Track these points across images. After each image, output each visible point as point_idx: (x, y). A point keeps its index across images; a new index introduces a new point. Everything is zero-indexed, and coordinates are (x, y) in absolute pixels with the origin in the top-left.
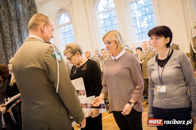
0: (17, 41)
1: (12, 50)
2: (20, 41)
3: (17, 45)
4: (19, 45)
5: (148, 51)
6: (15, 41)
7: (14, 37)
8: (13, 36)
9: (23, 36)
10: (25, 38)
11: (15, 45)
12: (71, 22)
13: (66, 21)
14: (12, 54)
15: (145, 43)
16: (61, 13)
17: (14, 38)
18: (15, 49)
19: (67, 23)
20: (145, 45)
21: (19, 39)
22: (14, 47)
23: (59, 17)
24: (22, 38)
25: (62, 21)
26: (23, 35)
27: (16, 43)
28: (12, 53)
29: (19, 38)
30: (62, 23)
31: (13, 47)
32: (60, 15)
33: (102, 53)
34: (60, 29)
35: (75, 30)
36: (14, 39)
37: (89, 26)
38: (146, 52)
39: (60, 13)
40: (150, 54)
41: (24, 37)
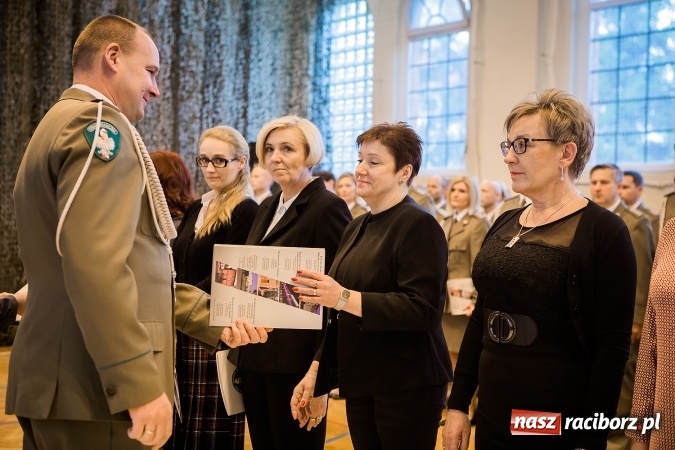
0: (227, 65)
1: (204, 98)
2: (240, 67)
3: (226, 83)
4: (231, 86)
6: (220, 67)
7: (221, 47)
8: (219, 41)
9: (254, 51)
10: (260, 60)
11: (219, 80)
14: (198, 115)
17: (218, 50)
18: (216, 97)
21: (236, 59)
22: (211, 88)
24: (252, 57)
26: (259, 44)
27: (224, 73)
28: (201, 110)
29: (237, 55)
30: (424, 24)
31: (208, 86)
33: (595, 183)
34: (411, 45)
35: (476, 63)
36: (219, 56)
37: (543, 55)
41: (260, 56)
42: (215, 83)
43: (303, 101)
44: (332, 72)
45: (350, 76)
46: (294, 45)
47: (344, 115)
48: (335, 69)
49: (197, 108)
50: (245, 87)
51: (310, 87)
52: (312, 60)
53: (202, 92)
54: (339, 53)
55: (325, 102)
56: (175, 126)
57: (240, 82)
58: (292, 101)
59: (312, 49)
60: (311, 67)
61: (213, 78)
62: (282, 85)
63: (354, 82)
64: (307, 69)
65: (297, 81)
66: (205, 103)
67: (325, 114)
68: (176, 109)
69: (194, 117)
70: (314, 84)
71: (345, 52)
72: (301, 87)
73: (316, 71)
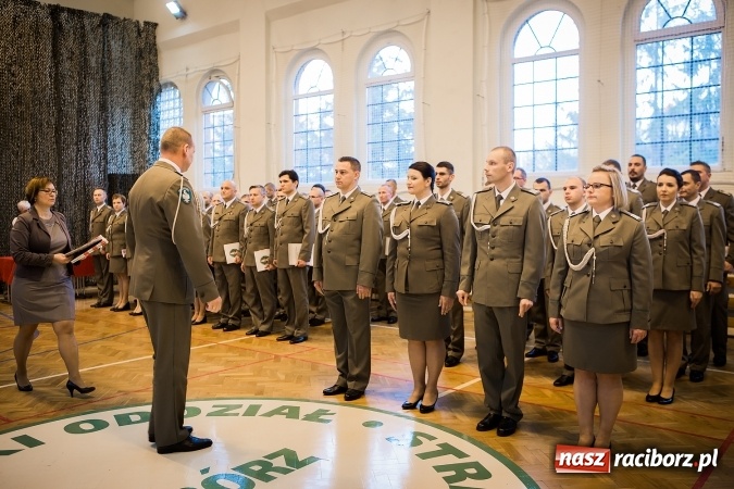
12: (230, 105)
16: (213, 79)
23: (206, 87)
25: (211, 100)
30: (211, 105)
32: (208, 84)
39: (210, 78)
42: (85, 139)
43: (143, 149)
46: (136, 115)
49: (74, 155)
50: (105, 141)
51: (147, 140)
52: (147, 125)
53: (76, 144)
54: (165, 120)
56: (59, 165)
57: (101, 137)
58: (135, 149)
59: (147, 118)
60: (147, 128)
61: (83, 137)
62: (129, 139)
64: (145, 130)
65: (138, 137)
66: (78, 151)
68: (59, 155)
69: (72, 160)
70: (149, 138)
72: (141, 141)
73: (150, 130)
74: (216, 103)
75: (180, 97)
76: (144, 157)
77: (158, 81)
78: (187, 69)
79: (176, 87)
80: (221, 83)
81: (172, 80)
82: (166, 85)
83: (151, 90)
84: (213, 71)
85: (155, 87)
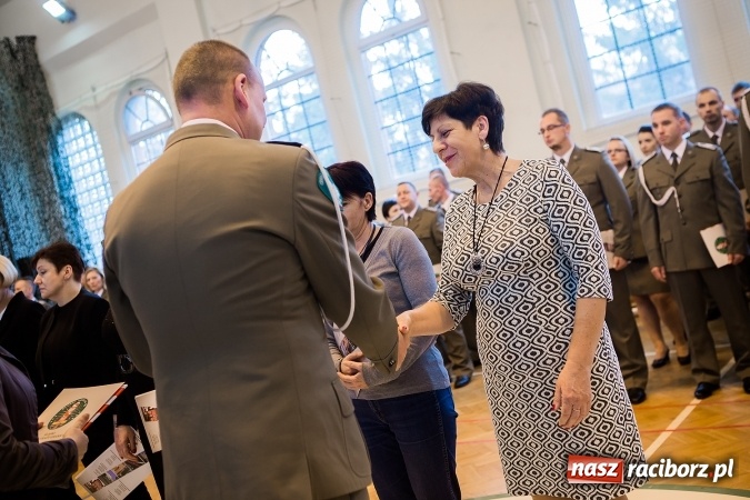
5: (416, 215)
10: (9, 190)
12: (170, 123)
13: (152, 122)
15: (402, 188)
16: (135, 93)
19: (155, 126)
20: (402, 196)
23: (127, 107)
25: (139, 123)
30: (139, 130)
32: (128, 102)
34: (133, 148)
38: (409, 218)
39: (131, 93)
40: (421, 222)
43: (56, 214)
44: (76, 184)
45: (92, 184)
46: (36, 170)
47: (95, 217)
48: (77, 181)
51: (59, 201)
52: (55, 178)
54: (77, 167)
55: (76, 210)
58: (46, 216)
59: (52, 169)
60: (56, 184)
62: (34, 205)
63: (96, 188)
64: (53, 187)
65: (46, 198)
67: (79, 219)
70: (62, 197)
71: (82, 165)
72: (51, 203)
73: (60, 186)
74: (147, 126)
75: (91, 131)
76: (60, 225)
77: (54, 115)
78: (94, 89)
79: (82, 118)
80: (148, 96)
81: (75, 109)
82: (67, 119)
83: (49, 129)
84: (132, 83)
85: (53, 125)
